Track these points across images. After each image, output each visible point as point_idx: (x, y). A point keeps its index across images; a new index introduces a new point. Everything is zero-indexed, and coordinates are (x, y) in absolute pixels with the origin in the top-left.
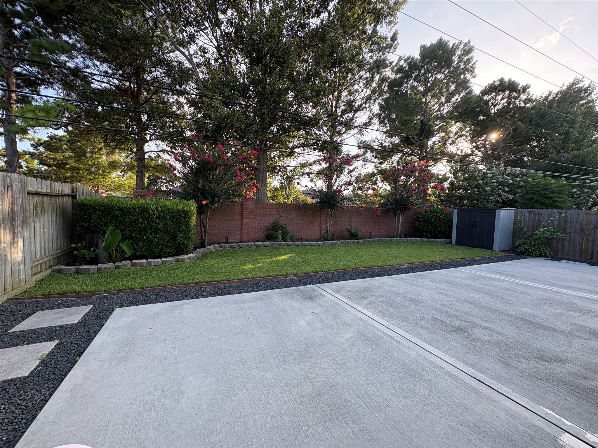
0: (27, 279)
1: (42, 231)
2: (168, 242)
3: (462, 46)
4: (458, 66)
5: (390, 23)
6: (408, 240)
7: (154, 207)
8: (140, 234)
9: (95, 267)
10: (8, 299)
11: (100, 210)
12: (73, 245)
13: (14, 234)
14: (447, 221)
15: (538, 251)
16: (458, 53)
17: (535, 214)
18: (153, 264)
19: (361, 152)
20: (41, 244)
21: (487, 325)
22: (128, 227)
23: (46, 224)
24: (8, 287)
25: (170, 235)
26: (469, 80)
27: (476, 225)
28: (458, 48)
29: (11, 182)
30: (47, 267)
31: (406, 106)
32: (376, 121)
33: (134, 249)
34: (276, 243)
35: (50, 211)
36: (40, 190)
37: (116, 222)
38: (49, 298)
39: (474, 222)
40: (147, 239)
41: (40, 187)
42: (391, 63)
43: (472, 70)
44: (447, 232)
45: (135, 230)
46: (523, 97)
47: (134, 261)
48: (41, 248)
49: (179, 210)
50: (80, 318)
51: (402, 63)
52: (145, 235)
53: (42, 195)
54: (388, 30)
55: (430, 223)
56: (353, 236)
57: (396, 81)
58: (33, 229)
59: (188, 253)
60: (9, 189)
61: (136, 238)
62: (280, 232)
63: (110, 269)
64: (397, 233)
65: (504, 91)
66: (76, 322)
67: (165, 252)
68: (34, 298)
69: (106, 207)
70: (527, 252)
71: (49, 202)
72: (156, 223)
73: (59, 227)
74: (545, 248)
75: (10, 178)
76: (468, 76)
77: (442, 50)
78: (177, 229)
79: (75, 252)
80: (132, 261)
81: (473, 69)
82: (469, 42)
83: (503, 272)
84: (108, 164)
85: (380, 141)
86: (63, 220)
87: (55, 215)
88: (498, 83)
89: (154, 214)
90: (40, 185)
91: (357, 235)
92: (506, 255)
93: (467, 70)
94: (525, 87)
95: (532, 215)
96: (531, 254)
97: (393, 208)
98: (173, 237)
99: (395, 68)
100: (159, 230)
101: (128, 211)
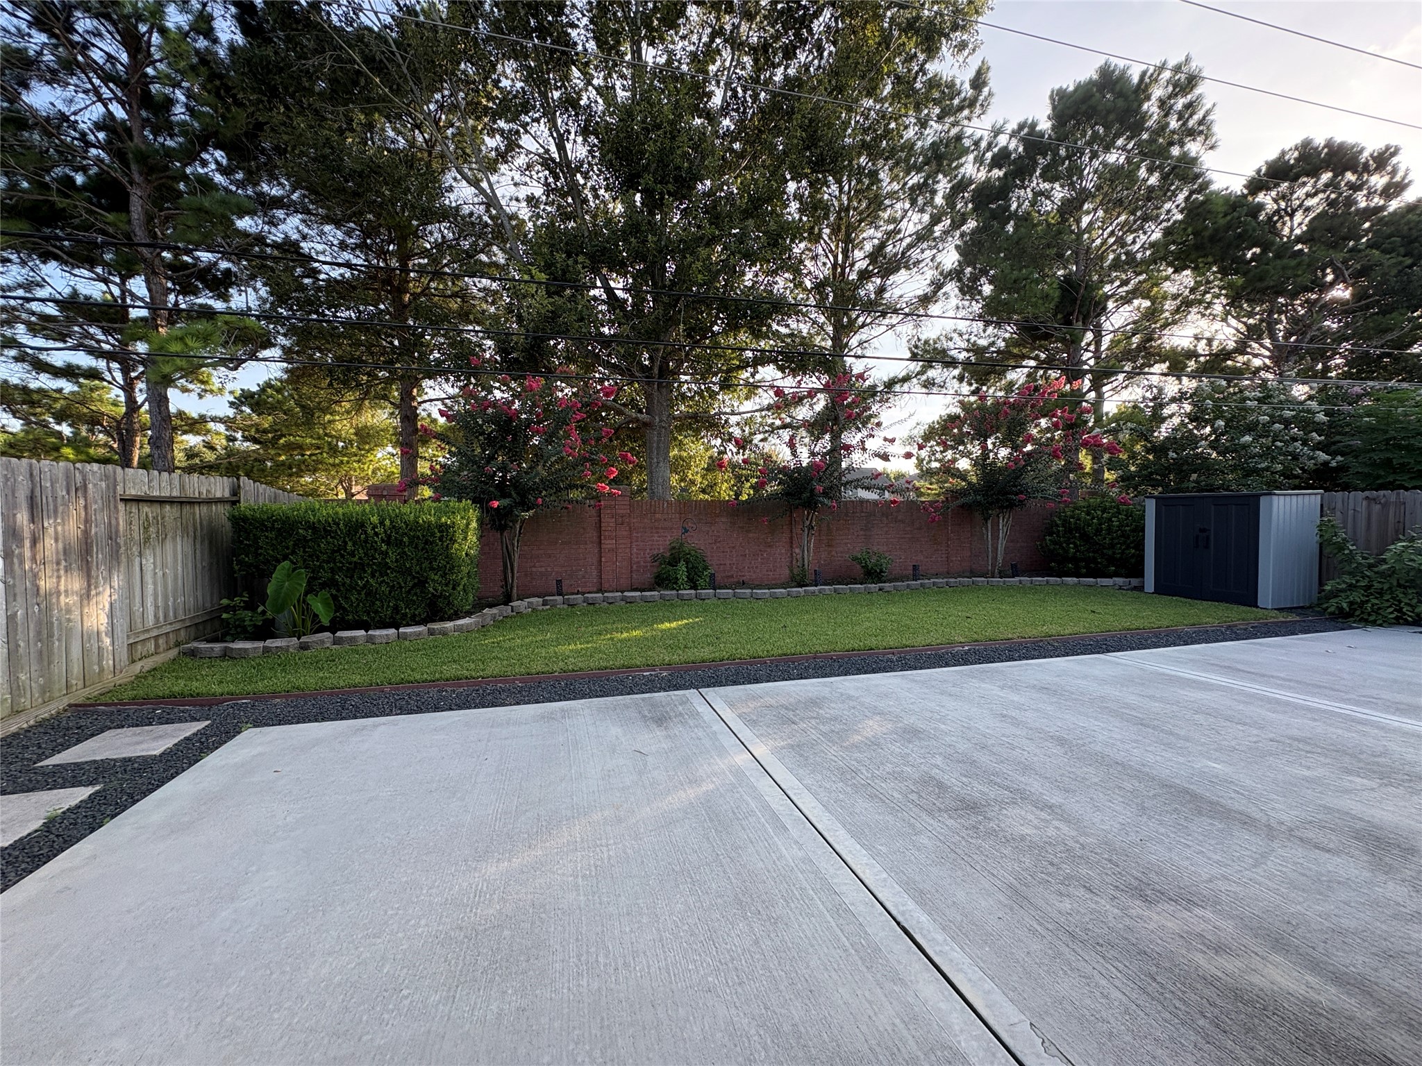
0: (118, 667)
1: (160, 574)
2: (409, 592)
3: (1167, 75)
4: (1163, 127)
5: (962, 46)
6: (1020, 582)
7: (375, 519)
8: (351, 577)
9: (260, 644)
10: (70, 705)
11: (273, 528)
12: (225, 602)
13: (89, 581)
14: (1133, 531)
15: (1391, 610)
16: (1158, 92)
17: (1385, 506)
18: (377, 641)
19: (915, 366)
20: (156, 599)
21: (1056, 798)
22: (328, 562)
23: (170, 559)
24: (74, 682)
25: (414, 578)
26: (1196, 159)
27: (1208, 538)
28: (1156, 80)
29: (84, 480)
30: (172, 643)
31: (1017, 243)
32: (951, 288)
33: (339, 607)
34: (674, 592)
35: (179, 533)
36: (156, 493)
37: (304, 552)
38: (143, 704)
39: (1203, 530)
40: (364, 586)
41: (157, 486)
42: (977, 143)
43: (1202, 130)
44: (1133, 561)
45: (340, 569)
46: (1378, 181)
47: (339, 634)
48: (157, 607)
49: (430, 523)
50: (170, 745)
51: (1003, 140)
52: (361, 578)
53: (161, 502)
54: (957, 65)
55: (1085, 537)
56: (873, 574)
57: (993, 187)
58: (138, 569)
59: (456, 616)
60: (80, 494)
61: (344, 584)
62: (682, 567)
63: (287, 651)
64: (993, 565)
65: (1314, 173)
66: (157, 752)
67: (405, 615)
68: (116, 704)
69: (284, 522)
70: (1358, 613)
71: (178, 514)
72: (382, 553)
73: (199, 565)
74: (1415, 601)
75: (81, 472)
76: (1193, 147)
77: (1112, 91)
78: (426, 564)
79: (224, 616)
80: (334, 633)
81: (1208, 129)
82: (1188, 60)
83: (1239, 666)
84: (356, 434)
85: (966, 337)
86: (211, 550)
87: (191, 540)
88: (1296, 154)
89: (376, 534)
90: (155, 483)
91: (882, 571)
92: (1290, 619)
93: (1192, 133)
94: (1381, 154)
95: (1376, 508)
96: (1372, 618)
97: (979, 503)
98: (420, 581)
99: (989, 155)
100: (389, 568)
101: (325, 529)
